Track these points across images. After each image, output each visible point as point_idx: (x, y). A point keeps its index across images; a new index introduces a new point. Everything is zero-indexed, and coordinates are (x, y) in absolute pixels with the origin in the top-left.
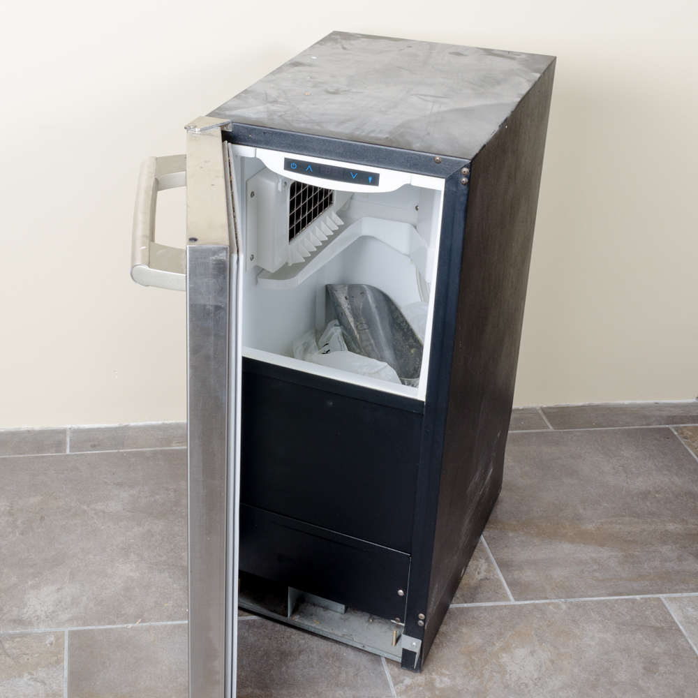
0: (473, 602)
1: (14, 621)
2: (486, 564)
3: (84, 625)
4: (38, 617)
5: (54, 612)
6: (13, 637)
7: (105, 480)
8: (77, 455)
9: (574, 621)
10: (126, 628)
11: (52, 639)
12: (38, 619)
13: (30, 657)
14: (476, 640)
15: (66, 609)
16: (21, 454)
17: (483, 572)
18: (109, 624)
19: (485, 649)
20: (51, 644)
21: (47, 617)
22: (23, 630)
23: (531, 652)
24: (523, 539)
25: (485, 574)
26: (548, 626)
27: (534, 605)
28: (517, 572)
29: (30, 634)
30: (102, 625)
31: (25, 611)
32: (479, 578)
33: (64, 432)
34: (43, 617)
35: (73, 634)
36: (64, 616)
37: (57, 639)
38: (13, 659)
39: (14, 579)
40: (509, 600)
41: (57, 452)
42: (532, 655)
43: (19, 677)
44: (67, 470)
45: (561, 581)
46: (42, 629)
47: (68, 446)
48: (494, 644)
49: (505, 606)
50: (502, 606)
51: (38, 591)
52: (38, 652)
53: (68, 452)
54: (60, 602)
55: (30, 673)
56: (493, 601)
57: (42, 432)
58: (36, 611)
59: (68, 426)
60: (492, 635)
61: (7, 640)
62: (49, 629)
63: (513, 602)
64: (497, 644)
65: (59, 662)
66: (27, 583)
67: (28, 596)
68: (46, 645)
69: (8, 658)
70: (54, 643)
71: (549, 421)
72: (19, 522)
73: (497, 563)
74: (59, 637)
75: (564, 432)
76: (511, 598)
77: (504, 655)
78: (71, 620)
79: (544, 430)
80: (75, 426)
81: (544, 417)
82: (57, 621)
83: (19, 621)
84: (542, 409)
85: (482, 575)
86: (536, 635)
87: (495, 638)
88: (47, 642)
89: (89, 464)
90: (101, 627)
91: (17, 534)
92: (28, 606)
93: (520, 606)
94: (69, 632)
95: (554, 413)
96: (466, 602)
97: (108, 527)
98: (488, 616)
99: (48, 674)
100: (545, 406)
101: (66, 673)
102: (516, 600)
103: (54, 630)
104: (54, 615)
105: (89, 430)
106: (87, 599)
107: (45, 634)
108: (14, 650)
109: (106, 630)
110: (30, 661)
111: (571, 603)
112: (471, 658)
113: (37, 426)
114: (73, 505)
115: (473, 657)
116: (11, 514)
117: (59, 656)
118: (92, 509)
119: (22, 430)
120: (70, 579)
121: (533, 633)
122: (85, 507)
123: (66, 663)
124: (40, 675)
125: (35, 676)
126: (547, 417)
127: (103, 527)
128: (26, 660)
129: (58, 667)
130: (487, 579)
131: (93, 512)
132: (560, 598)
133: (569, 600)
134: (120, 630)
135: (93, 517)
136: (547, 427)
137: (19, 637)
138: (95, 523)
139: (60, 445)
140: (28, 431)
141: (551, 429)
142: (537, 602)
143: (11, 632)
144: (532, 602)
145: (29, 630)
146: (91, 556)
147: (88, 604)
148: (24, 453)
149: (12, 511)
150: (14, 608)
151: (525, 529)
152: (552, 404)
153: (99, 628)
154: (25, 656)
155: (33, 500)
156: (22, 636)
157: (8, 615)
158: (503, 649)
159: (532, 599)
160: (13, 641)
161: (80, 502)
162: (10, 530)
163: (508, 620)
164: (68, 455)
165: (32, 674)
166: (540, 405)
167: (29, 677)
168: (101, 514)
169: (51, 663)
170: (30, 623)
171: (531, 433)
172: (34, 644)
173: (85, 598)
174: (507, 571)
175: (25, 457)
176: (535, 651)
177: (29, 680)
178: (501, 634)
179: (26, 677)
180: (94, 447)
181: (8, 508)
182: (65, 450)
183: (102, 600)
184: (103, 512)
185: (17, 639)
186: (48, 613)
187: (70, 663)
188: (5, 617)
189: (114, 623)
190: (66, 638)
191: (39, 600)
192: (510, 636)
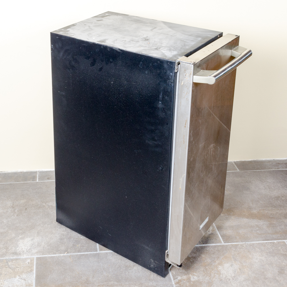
0: (206, 244)
1: (13, 253)
2: (212, 227)
3: (43, 255)
4: (23, 251)
5: (30, 249)
6: (12, 260)
7: (53, 193)
8: (41, 182)
9: (249, 252)
10: (60, 256)
11: (29, 261)
12: (23, 252)
13: (19, 269)
14: (208, 260)
15: (35, 248)
16: (18, 182)
17: (210, 231)
18: (53, 254)
19: (212, 264)
20: (29, 263)
21: (27, 251)
22: (17, 257)
23: (231, 265)
24: (227, 217)
25: (211, 232)
26: (238, 254)
27: (232, 245)
28: (225, 231)
29: (19, 259)
30: (50, 255)
31: (18, 249)
32: (209, 234)
33: (36, 172)
34: (25, 251)
35: (38, 259)
36: (34, 251)
37: (31, 261)
38: (12, 270)
39: (13, 235)
40: (221, 243)
41: (33, 181)
42: (232, 266)
43: (15, 277)
44: (37, 188)
45: (243, 234)
46: (25, 256)
47: (38, 178)
48: (215, 262)
49: (220, 245)
50: (218, 245)
51: (24, 240)
52: (23, 267)
53: (37, 181)
54: (33, 245)
55: (19, 276)
56: (215, 243)
57: (27, 173)
58: (22, 249)
59: (38, 170)
60: (214, 258)
61: (10, 261)
62: (28, 257)
63: (223, 244)
64: (217, 262)
65: (32, 271)
66: (19, 237)
67: (19, 242)
68: (26, 263)
69: (10, 269)
70: (30, 262)
72: (16, 211)
73: (216, 227)
74: (32, 260)
75: (243, 172)
76: (223, 242)
77: (220, 266)
78: (37, 253)
79: (235, 171)
80: (41, 170)
81: (235, 166)
82: (31, 253)
83: (15, 253)
84: (235, 162)
86: (233, 258)
87: (216, 259)
88: (27, 262)
89: (46, 186)
90: (50, 256)
91: (15, 216)
92: (19, 247)
93: (226, 245)
94: (36, 258)
95: (239, 164)
96: (203, 244)
97: (54, 212)
98: (213, 250)
99: (27, 276)
100: (235, 161)
101: (34, 275)
102: (225, 243)
103: (30, 257)
104: (30, 250)
105: (46, 172)
106: (44, 243)
107: (26, 259)
108: (12, 266)
109: (52, 257)
110: (19, 270)
111: (247, 244)
112: (206, 268)
113: (25, 170)
114: (39, 203)
115: (207, 268)
116: (13, 207)
117: (32, 268)
118: (47, 205)
119: (18, 171)
120: (37, 235)
121: (232, 257)
122: (44, 204)
123: (34, 271)
124: (23, 276)
125: (21, 277)
126: (237, 166)
127: (51, 213)
128: (18, 270)
129: (31, 273)
130: (212, 234)
131: (48, 206)
132: (243, 242)
133: (246, 243)
134: (58, 257)
135: (47, 208)
136: (237, 170)
137: (15, 260)
138: (48, 211)
139: (34, 178)
140: (21, 172)
141: (238, 170)
142: (233, 243)
143: (12, 258)
144: (231, 243)
145: (19, 257)
146: (46, 225)
147: (44, 246)
148: (19, 182)
149: (13, 206)
150: (13, 248)
151: (228, 213)
152: (238, 160)
153: (49, 256)
154: (17, 268)
155: (22, 201)
156: (16, 259)
157: (10, 251)
158: (219, 264)
159: (231, 242)
160: (12, 262)
161: (42, 202)
162: (12, 214)
163: (221, 251)
164: (38, 182)
165: (20, 276)
166: (233, 161)
167: (19, 277)
168: (51, 207)
169: (28, 271)
170: (20, 254)
171: (230, 172)
172: (21, 263)
173: (43, 243)
174: (221, 230)
175: (19, 183)
176: (232, 265)
177: (19, 279)
178: (218, 257)
179: (18, 277)
180: (48, 179)
181: (12, 205)
182: (36, 180)
183: (50, 244)
184: (52, 206)
185: (14, 261)
186: (27, 250)
187: (36, 271)
188: (9, 251)
189: (56, 254)
190: (35, 260)
191: (24, 244)
192: (222, 258)
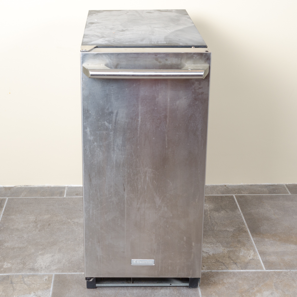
0: (245, 269)
1: (30, 269)
2: (254, 252)
3: (62, 272)
4: (42, 268)
5: (49, 266)
6: (29, 276)
7: (80, 209)
8: (69, 198)
9: (293, 280)
10: (81, 274)
11: (47, 278)
12: (41, 269)
13: (35, 285)
14: (245, 287)
15: (55, 265)
16: (44, 197)
17: (251, 256)
18: (74, 272)
19: (250, 291)
20: (46, 280)
21: (46, 268)
22: (34, 273)
23: (271, 293)
24: (272, 242)
25: (252, 257)
26: (281, 282)
27: (275, 272)
28: (268, 257)
29: (37, 275)
30: (70, 272)
31: (36, 265)
32: (250, 259)
33: (64, 188)
34: (44, 268)
35: (56, 276)
36: (54, 268)
37: (49, 278)
38: (27, 286)
39: (33, 251)
40: (263, 269)
41: (60, 196)
42: (272, 295)
43: (29, 294)
44: (63, 204)
45: (289, 261)
46: (43, 273)
47: (65, 194)
48: (254, 289)
49: (261, 272)
50: (259, 272)
51: (43, 256)
52: (39, 283)
53: (65, 196)
54: (52, 261)
55: (34, 293)
56: (255, 269)
57: (54, 188)
58: (41, 265)
59: (66, 185)
60: (253, 285)
61: (26, 277)
62: (46, 273)
63: (264, 270)
64: (255, 289)
65: (48, 288)
66: (38, 252)
67: (38, 258)
68: (44, 280)
69: (25, 285)
70: (47, 279)
71: (289, 190)
72: (38, 226)
73: (259, 252)
74: (50, 277)
75: (296, 195)
76: (264, 268)
77: (258, 294)
78: (56, 270)
79: (286, 194)
80: (69, 186)
81: (287, 189)
82: (50, 270)
83: (33, 269)
84: (286, 185)
85: (251, 258)
86: (275, 286)
87: (255, 286)
88: (44, 279)
89: (74, 202)
90: (70, 273)
91: (37, 231)
92: (38, 263)
93: (268, 272)
94: (55, 275)
95: (292, 187)
96: (242, 269)
97: (79, 229)
98: (252, 276)
99: (42, 293)
100: (287, 184)
101: (51, 293)
102: (266, 269)
103: (48, 274)
104: (49, 267)
105: (76, 188)
106: (65, 260)
107: (44, 276)
108: (28, 282)
109: (72, 275)
110: (35, 287)
111: (293, 272)
112: (242, 295)
113: (52, 185)
114: (64, 219)
115: (243, 294)
116: (35, 222)
117: (49, 285)
118: (73, 222)
119: (45, 186)
120: (58, 252)
121: (273, 284)
122: (69, 221)
123: (51, 289)
124: (39, 293)
125: (37, 294)
126: (288, 189)
127: (76, 230)
128: (33, 287)
129: (47, 290)
130: (253, 259)
131: (73, 223)
132: (288, 269)
133: (292, 270)
134: (78, 275)
135: (72, 225)
136: (288, 193)
137: (31, 276)
138: (73, 228)
139: (62, 193)
140: (48, 187)
141: (290, 194)
142: (276, 270)
143: (28, 274)
144: (274, 270)
145: (36, 273)
146: (69, 242)
147: (65, 263)
148: (45, 196)
149: (36, 221)
150: (31, 263)
151: (273, 238)
152: (291, 183)
153: (69, 273)
154: (33, 285)
155: (46, 217)
156: (33, 276)
157: (28, 266)
158: (258, 291)
159: (274, 269)
160: (29, 278)
161: (67, 218)
162: (34, 229)
163: (261, 278)
164: (65, 198)
165: (35, 293)
166: (285, 183)
167: (34, 294)
168: (76, 224)
169: (44, 288)
170: (38, 270)
171: (280, 195)
172: (38, 280)
173: (64, 260)
174: (263, 256)
175: (45, 198)
176: (273, 293)
177: (34, 295)
178: (258, 284)
179: (32, 294)
180: (77, 195)
181: (35, 220)
182: (64, 196)
183: (72, 262)
184: (77, 223)
185: (30, 277)
186: (46, 266)
187: (53, 289)
188: (26, 267)
189: (76, 272)
190: (53, 277)
191: (43, 260)
192: (262, 286)
